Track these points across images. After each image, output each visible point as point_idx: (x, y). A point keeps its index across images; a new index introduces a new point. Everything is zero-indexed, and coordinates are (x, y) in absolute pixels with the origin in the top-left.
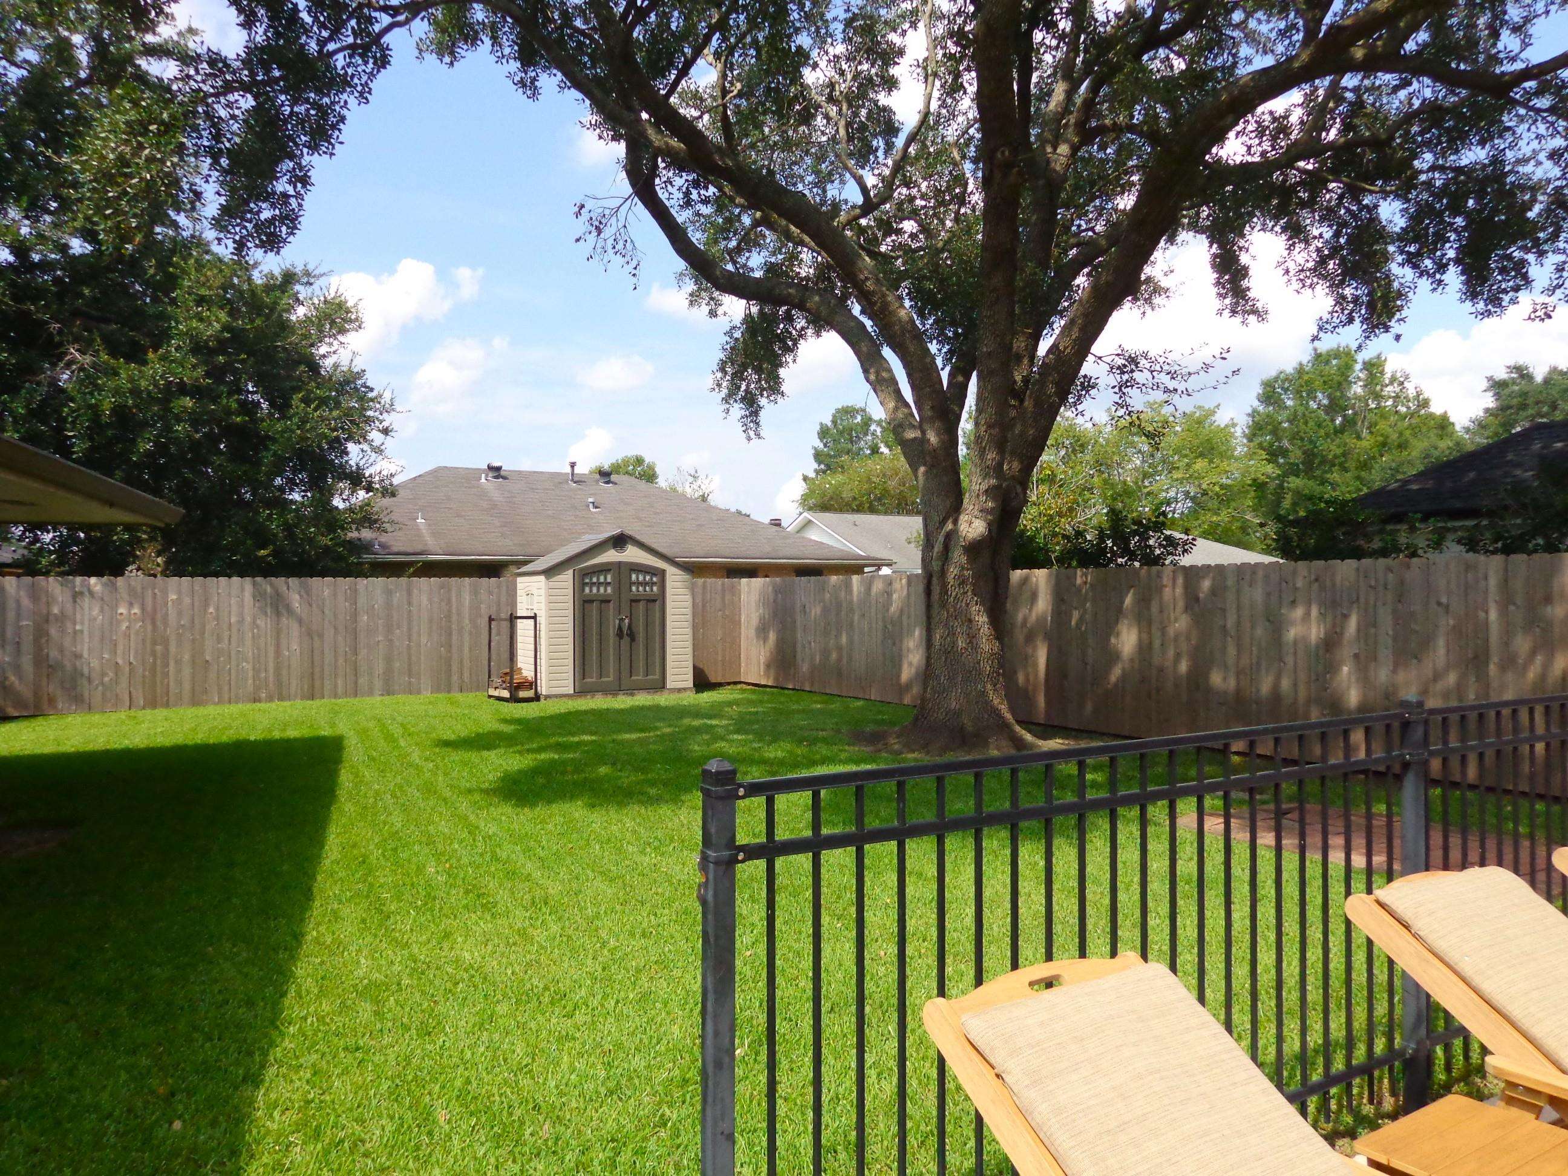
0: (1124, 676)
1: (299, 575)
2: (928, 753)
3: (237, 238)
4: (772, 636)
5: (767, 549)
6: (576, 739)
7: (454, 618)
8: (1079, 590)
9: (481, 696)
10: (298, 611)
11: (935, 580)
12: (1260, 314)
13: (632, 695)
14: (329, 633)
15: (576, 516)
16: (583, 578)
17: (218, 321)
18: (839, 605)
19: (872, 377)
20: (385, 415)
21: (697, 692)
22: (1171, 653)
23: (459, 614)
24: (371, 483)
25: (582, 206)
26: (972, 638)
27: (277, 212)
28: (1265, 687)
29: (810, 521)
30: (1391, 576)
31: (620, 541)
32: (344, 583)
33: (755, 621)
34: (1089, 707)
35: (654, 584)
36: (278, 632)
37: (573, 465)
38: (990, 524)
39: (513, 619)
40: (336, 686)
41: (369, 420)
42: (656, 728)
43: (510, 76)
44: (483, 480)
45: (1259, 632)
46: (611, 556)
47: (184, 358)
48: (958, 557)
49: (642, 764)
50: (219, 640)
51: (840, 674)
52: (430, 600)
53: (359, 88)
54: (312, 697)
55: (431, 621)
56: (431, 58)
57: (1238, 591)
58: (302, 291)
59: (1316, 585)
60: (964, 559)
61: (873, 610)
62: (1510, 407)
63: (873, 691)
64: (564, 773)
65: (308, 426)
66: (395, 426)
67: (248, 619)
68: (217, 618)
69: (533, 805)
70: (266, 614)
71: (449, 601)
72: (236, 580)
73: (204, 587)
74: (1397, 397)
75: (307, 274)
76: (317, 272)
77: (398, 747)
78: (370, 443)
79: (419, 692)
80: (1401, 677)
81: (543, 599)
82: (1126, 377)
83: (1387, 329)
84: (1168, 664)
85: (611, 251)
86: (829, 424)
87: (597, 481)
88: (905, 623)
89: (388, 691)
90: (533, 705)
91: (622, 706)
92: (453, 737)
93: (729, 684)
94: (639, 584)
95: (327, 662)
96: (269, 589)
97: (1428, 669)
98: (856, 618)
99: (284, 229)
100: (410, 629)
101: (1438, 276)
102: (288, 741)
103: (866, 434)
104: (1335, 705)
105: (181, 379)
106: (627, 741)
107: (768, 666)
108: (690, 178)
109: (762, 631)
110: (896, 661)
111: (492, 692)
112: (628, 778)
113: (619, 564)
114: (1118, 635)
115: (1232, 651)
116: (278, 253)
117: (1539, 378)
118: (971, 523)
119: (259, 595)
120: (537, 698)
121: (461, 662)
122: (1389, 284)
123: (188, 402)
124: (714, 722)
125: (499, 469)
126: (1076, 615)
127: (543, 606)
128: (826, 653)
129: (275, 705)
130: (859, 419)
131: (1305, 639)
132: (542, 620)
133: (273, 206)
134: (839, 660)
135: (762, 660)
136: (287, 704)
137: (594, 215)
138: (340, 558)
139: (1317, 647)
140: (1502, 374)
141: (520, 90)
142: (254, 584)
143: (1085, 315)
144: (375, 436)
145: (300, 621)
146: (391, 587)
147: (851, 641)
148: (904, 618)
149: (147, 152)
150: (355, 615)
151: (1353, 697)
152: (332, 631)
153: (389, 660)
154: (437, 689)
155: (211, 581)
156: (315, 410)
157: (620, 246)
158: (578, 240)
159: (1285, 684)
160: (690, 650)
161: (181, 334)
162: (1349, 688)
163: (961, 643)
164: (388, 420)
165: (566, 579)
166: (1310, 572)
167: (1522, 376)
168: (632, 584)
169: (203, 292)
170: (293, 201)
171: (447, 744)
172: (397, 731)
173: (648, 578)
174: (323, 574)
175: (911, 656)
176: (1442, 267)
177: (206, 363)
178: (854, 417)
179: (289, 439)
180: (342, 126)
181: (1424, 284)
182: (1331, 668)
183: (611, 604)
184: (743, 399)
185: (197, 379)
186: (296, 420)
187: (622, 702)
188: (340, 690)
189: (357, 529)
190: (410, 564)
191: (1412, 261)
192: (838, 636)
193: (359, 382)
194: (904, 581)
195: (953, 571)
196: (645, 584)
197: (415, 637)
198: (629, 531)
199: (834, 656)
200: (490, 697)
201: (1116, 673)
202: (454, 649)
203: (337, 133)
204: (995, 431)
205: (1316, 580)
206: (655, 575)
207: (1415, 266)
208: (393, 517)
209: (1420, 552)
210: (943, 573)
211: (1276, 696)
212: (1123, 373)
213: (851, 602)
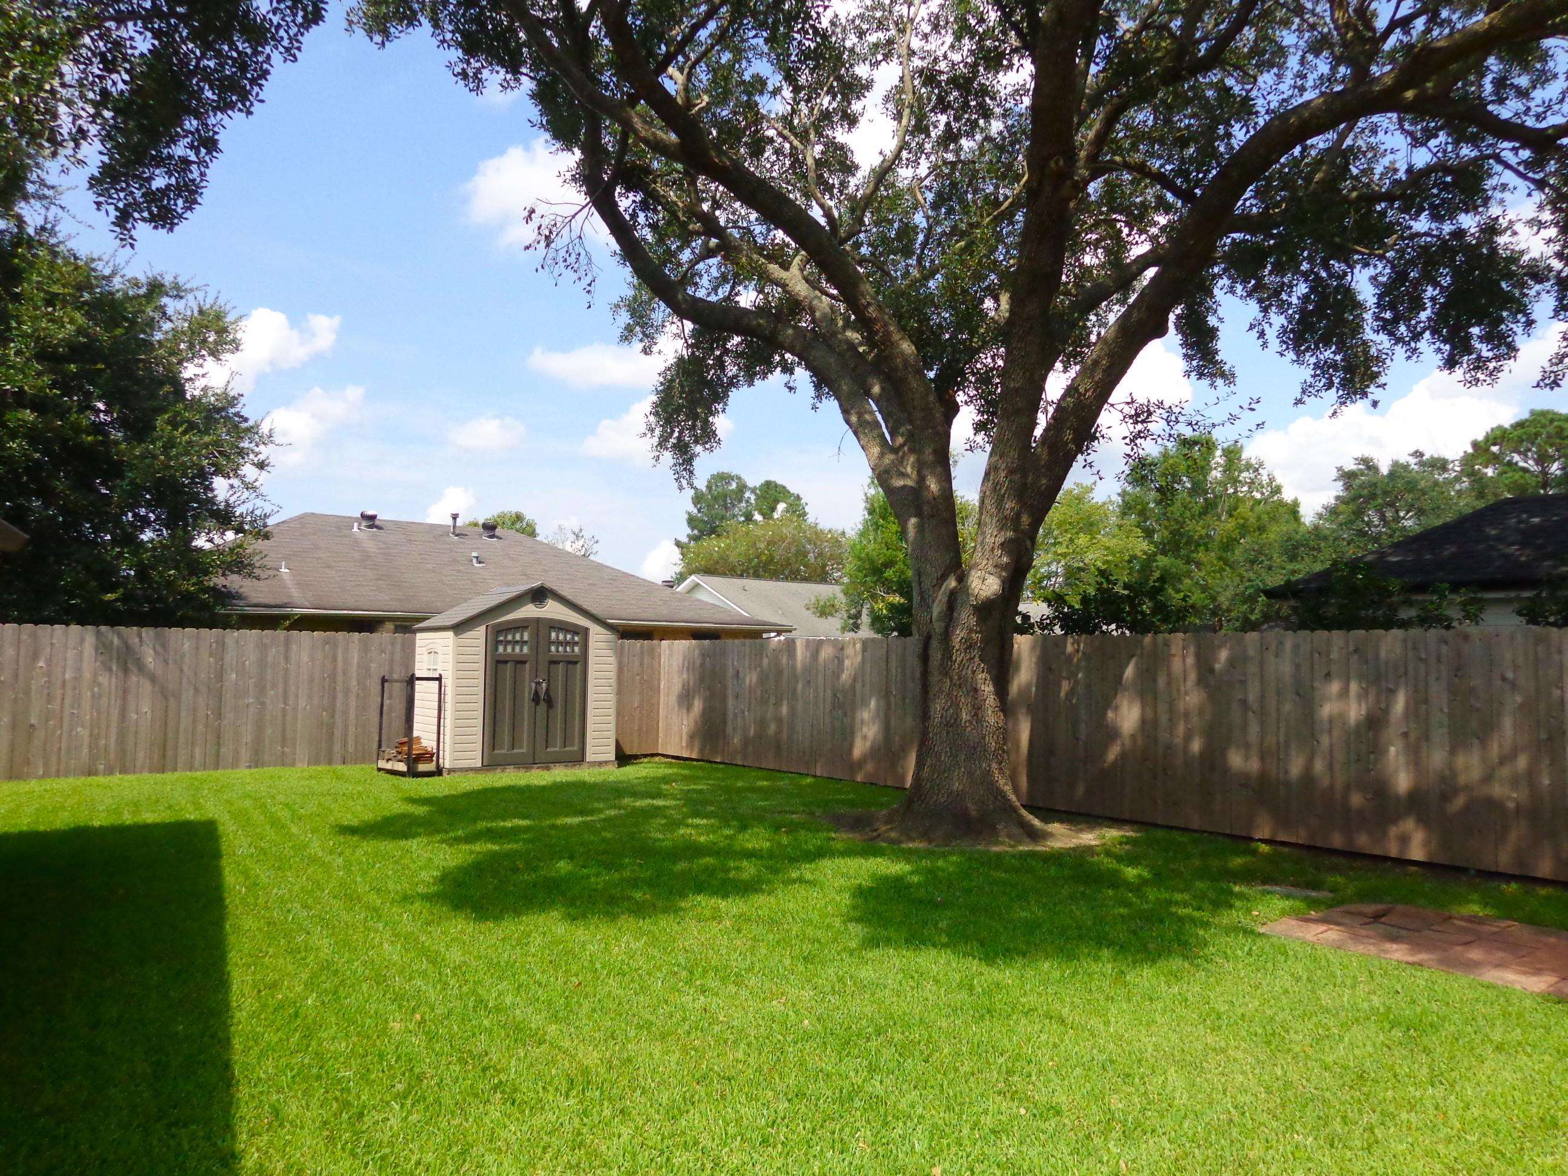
0: (1123, 755)
1: (155, 624)
2: (930, 841)
3: (121, 205)
4: (698, 705)
5: (664, 612)
6: (509, 824)
7: (340, 678)
8: (1070, 658)
9: (369, 768)
10: (152, 666)
11: (934, 643)
12: (1229, 377)
13: (548, 769)
14: (187, 696)
15: (459, 571)
16: (497, 636)
17: (72, 321)
18: (780, 672)
19: (854, 419)
20: (262, 448)
21: (620, 765)
22: (1181, 729)
23: (345, 673)
24: (242, 523)
25: (533, 211)
26: (977, 710)
27: (173, 181)
28: (1296, 768)
29: (698, 585)
30: (1444, 649)
31: (539, 595)
32: (210, 635)
33: (677, 686)
34: (1080, 790)
35: (576, 643)
36: (125, 691)
37: (455, 517)
38: (1003, 582)
39: (412, 680)
40: (192, 756)
41: (242, 453)
42: (600, 811)
43: (449, 66)
44: (355, 529)
45: (1287, 707)
46: (529, 611)
47: (26, 363)
48: (966, 618)
49: (608, 857)
50: (50, 698)
51: (778, 747)
52: (312, 659)
53: (286, 43)
54: (162, 770)
55: (311, 681)
56: (360, 33)
57: (1262, 664)
58: (171, 305)
59: (1356, 657)
60: (973, 621)
61: (820, 678)
62: (1360, 496)
63: (819, 765)
64: (515, 870)
65: (174, 452)
66: (271, 460)
67: (87, 675)
68: (49, 674)
69: (497, 918)
70: (110, 670)
71: (334, 659)
72: (74, 628)
73: (34, 636)
74: (1253, 482)
75: (177, 287)
76: (188, 286)
77: (290, 836)
78: (242, 478)
79: (293, 764)
80: (1460, 760)
81: (450, 658)
82: (1139, 427)
83: (1365, 395)
84: (1178, 740)
85: (562, 264)
86: (704, 490)
87: (481, 535)
88: (858, 694)
89: (257, 762)
90: (435, 780)
91: (544, 783)
92: (355, 822)
93: (645, 756)
94: (559, 643)
95: (182, 726)
96: (116, 641)
97: (1495, 750)
98: (800, 686)
99: (180, 202)
100: (285, 691)
101: (1413, 345)
102: (146, 827)
103: (740, 501)
104: (1380, 790)
105: (21, 388)
106: (571, 827)
107: (692, 737)
108: (638, 198)
109: (685, 698)
110: (847, 734)
111: (382, 764)
112: (600, 879)
113: (538, 620)
114: (1117, 708)
115: (1254, 729)
116: (171, 230)
117: (1384, 470)
118: (984, 580)
119: (104, 647)
120: (439, 772)
121: (346, 726)
122: (1366, 352)
123: (29, 415)
124: (660, 803)
125: (373, 518)
126: (1065, 686)
127: (450, 666)
128: (762, 723)
129: (117, 778)
130: (734, 486)
131: (1342, 716)
132: (448, 682)
133: (170, 174)
134: (779, 731)
135: (685, 730)
136: (131, 777)
137: (545, 222)
138: (204, 606)
139: (1358, 725)
140: (1350, 466)
141: (462, 83)
142: (98, 634)
143: (1111, 355)
144: (249, 471)
145: (153, 679)
146: (265, 640)
147: (792, 710)
148: (858, 686)
149: (17, 70)
150: (220, 676)
151: (1403, 782)
152: (192, 692)
153: (260, 726)
154: (315, 761)
155: (44, 630)
156: (184, 433)
157: (572, 260)
158: (527, 248)
159: (1319, 766)
160: (612, 719)
161: (25, 335)
162: (1396, 771)
163: (965, 716)
164: (264, 451)
165: (478, 636)
166: (1347, 641)
167: (1369, 468)
168: (551, 643)
169: (56, 289)
170: (194, 167)
171: (352, 831)
172: (284, 814)
173: (569, 637)
174: (182, 623)
175: (865, 729)
176: (1416, 336)
177: (51, 371)
178: (729, 483)
179: (151, 466)
180: (263, 82)
181: (1400, 351)
182: (1377, 749)
183: (527, 665)
184: (674, 446)
185: (41, 389)
186: (159, 444)
187: (539, 777)
188: (197, 763)
189: (224, 575)
190: (286, 617)
191: (1387, 327)
192: (778, 704)
193: (232, 411)
194: (858, 646)
195: (959, 635)
196: (567, 643)
197: (291, 701)
198: (549, 585)
199: (772, 728)
200: (379, 770)
201: (1113, 753)
202: (338, 716)
203: (256, 89)
204: (1017, 477)
205: (1356, 651)
206: (576, 633)
207: (1391, 334)
208: (265, 562)
209: (1455, 624)
210: (947, 636)
211: (1308, 778)
212: (1136, 422)
213: (794, 667)
